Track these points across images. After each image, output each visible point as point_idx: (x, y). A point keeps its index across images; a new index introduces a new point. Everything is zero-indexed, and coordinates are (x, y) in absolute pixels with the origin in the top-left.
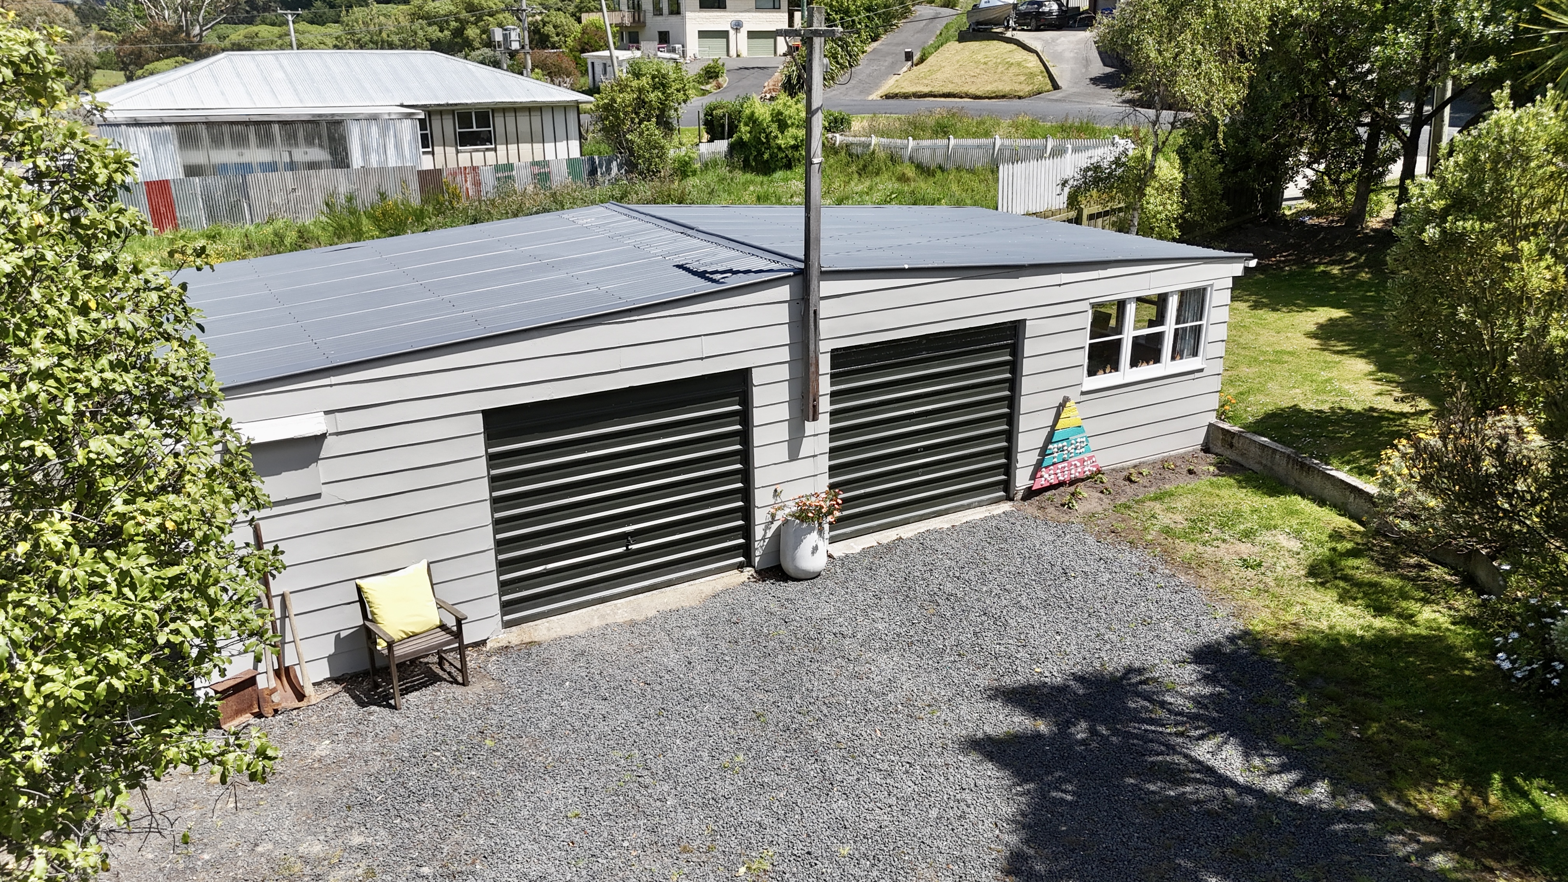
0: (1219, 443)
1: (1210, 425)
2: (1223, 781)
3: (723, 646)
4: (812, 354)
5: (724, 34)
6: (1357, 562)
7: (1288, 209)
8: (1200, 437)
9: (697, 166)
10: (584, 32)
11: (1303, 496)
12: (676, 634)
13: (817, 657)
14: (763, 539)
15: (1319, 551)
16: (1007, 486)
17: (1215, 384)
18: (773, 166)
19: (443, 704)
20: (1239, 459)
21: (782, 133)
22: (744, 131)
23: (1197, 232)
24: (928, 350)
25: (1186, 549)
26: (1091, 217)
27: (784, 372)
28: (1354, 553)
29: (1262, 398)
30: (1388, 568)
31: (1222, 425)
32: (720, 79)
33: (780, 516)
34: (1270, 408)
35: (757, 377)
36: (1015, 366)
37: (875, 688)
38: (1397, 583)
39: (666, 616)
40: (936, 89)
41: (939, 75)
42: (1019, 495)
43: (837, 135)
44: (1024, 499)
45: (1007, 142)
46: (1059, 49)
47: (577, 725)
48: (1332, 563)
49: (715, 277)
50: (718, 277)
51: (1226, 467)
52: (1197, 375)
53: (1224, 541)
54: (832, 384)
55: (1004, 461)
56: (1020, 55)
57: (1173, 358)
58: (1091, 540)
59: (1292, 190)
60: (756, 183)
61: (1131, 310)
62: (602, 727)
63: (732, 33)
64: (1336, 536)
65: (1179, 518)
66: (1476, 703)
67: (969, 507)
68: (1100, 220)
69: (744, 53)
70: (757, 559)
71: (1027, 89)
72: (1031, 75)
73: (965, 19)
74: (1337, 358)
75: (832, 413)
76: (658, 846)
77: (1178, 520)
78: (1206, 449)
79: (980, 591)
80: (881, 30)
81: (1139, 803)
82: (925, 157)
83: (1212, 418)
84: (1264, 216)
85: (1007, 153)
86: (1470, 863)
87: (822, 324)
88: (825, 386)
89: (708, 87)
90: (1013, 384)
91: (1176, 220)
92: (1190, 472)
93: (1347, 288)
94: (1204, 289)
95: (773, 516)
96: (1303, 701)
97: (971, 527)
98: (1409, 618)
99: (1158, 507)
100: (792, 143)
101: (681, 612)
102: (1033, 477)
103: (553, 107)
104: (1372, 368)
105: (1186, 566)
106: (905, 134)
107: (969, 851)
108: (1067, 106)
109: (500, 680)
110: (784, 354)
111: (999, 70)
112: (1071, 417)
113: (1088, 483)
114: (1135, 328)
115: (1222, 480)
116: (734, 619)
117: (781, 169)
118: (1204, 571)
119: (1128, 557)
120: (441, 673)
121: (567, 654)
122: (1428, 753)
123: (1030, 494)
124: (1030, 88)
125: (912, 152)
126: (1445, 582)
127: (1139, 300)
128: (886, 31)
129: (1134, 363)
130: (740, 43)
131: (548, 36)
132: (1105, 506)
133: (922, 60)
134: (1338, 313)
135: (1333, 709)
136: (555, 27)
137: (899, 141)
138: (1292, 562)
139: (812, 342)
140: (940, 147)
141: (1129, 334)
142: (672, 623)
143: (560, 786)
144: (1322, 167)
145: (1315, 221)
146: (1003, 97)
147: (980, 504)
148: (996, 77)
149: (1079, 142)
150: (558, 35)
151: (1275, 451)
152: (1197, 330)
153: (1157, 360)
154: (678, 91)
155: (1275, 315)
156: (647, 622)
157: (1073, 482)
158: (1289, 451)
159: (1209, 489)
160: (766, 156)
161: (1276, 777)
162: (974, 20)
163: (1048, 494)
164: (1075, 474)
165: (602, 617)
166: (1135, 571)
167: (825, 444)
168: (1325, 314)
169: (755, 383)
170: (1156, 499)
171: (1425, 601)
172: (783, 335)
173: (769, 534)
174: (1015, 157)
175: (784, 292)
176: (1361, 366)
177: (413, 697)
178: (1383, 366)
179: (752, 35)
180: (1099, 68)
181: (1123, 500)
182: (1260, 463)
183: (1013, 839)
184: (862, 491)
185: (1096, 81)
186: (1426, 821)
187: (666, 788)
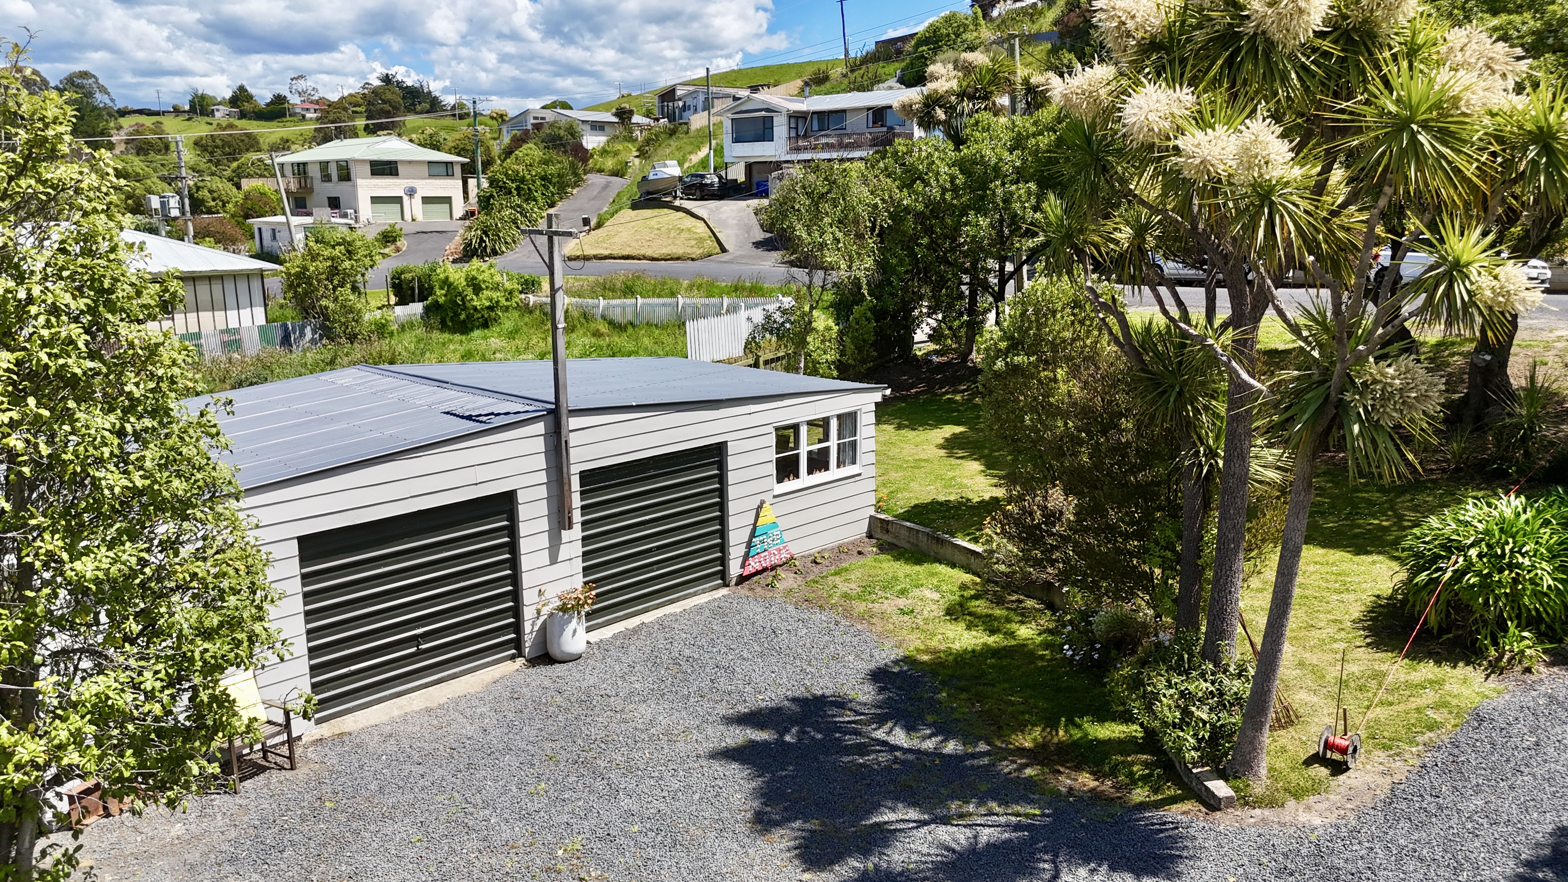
0: (879, 530)
1: (871, 517)
2: (894, 748)
3: (511, 716)
4: (565, 475)
5: (398, 200)
6: (978, 603)
7: (920, 350)
8: (864, 527)
9: (395, 327)
10: (247, 197)
11: (940, 563)
12: (469, 712)
13: (589, 712)
14: (531, 632)
15: (952, 598)
16: (723, 575)
17: (872, 484)
18: (470, 326)
19: (277, 785)
20: (894, 541)
21: (477, 295)
22: (440, 295)
23: (851, 371)
24: (655, 469)
25: (860, 607)
26: (766, 363)
27: (543, 492)
28: (976, 597)
29: (906, 494)
30: (997, 604)
31: (879, 516)
32: (398, 243)
33: (545, 611)
34: (914, 502)
35: (521, 497)
36: (722, 478)
37: (639, 727)
38: (1004, 613)
39: (457, 701)
40: (616, 252)
41: (616, 239)
42: (733, 582)
43: (530, 296)
44: (737, 584)
45: (688, 301)
46: (723, 216)
47: (401, 784)
48: (961, 605)
49: (480, 419)
50: (484, 419)
51: (884, 548)
52: (857, 478)
53: (887, 598)
54: (582, 500)
55: (719, 554)
56: (690, 222)
57: (838, 466)
58: (791, 608)
59: (920, 335)
60: (456, 343)
61: (804, 430)
62: (421, 782)
63: (406, 199)
64: (963, 587)
65: (853, 586)
66: (1053, 679)
67: (695, 594)
68: (773, 365)
69: (420, 217)
70: (527, 650)
71: (698, 252)
72: (701, 240)
73: (635, 189)
74: (959, 461)
75: (584, 523)
76: (492, 850)
77: (853, 588)
78: (870, 536)
79: (712, 652)
80: (556, 197)
81: (840, 769)
82: (617, 315)
83: (872, 511)
84: (900, 357)
85: (689, 311)
86: (1046, 770)
87: (572, 451)
88: (576, 501)
89: (387, 251)
90: (722, 492)
91: (834, 363)
92: (860, 553)
93: (966, 410)
94: (856, 413)
95: (539, 612)
96: (944, 694)
97: (700, 609)
98: (1012, 634)
99: (837, 579)
100: (488, 304)
101: (468, 697)
102: (743, 566)
103: (235, 276)
104: (982, 468)
105: (861, 618)
106: (594, 294)
107: (726, 814)
108: (735, 267)
109: (322, 762)
110: (543, 477)
111: (672, 235)
112: (768, 516)
113: (785, 567)
114: (808, 445)
115: (882, 557)
116: (516, 696)
117: (478, 328)
118: (874, 621)
119: (819, 617)
120: (267, 764)
121: (376, 738)
122: (1023, 713)
123: (742, 579)
124: (701, 251)
125: (603, 310)
126: (1035, 608)
127: (810, 423)
128: (561, 198)
129: (810, 472)
130: (415, 208)
131: (203, 201)
132: (799, 583)
133: (599, 226)
134: (959, 429)
135: (964, 696)
136: (211, 191)
137: (590, 301)
138: (934, 607)
139: (565, 465)
140: (629, 306)
141: (804, 450)
142: (463, 704)
143: (400, 824)
144: (940, 317)
145: (940, 359)
146: (678, 259)
147: (704, 592)
148: (670, 241)
149: (750, 301)
150: (214, 200)
151: (918, 531)
152: (854, 444)
153: (827, 469)
154: (366, 257)
155: (914, 433)
156: (441, 707)
157: (773, 568)
158: (928, 530)
159: (874, 564)
160: (463, 317)
161: (928, 741)
162: (644, 189)
163: (755, 579)
164: (775, 560)
165: (401, 707)
166: (825, 625)
167: (578, 549)
168: (949, 430)
169: (520, 501)
170: (836, 574)
171: (1022, 622)
172: (541, 462)
173: (536, 628)
174: (698, 314)
175: (539, 428)
176: (975, 466)
177: (248, 784)
178: (989, 466)
179: (426, 200)
180: (760, 235)
181: (812, 577)
182: (909, 542)
183: (756, 804)
184: (610, 587)
185: (758, 245)
186: (1021, 751)
187: (487, 812)
